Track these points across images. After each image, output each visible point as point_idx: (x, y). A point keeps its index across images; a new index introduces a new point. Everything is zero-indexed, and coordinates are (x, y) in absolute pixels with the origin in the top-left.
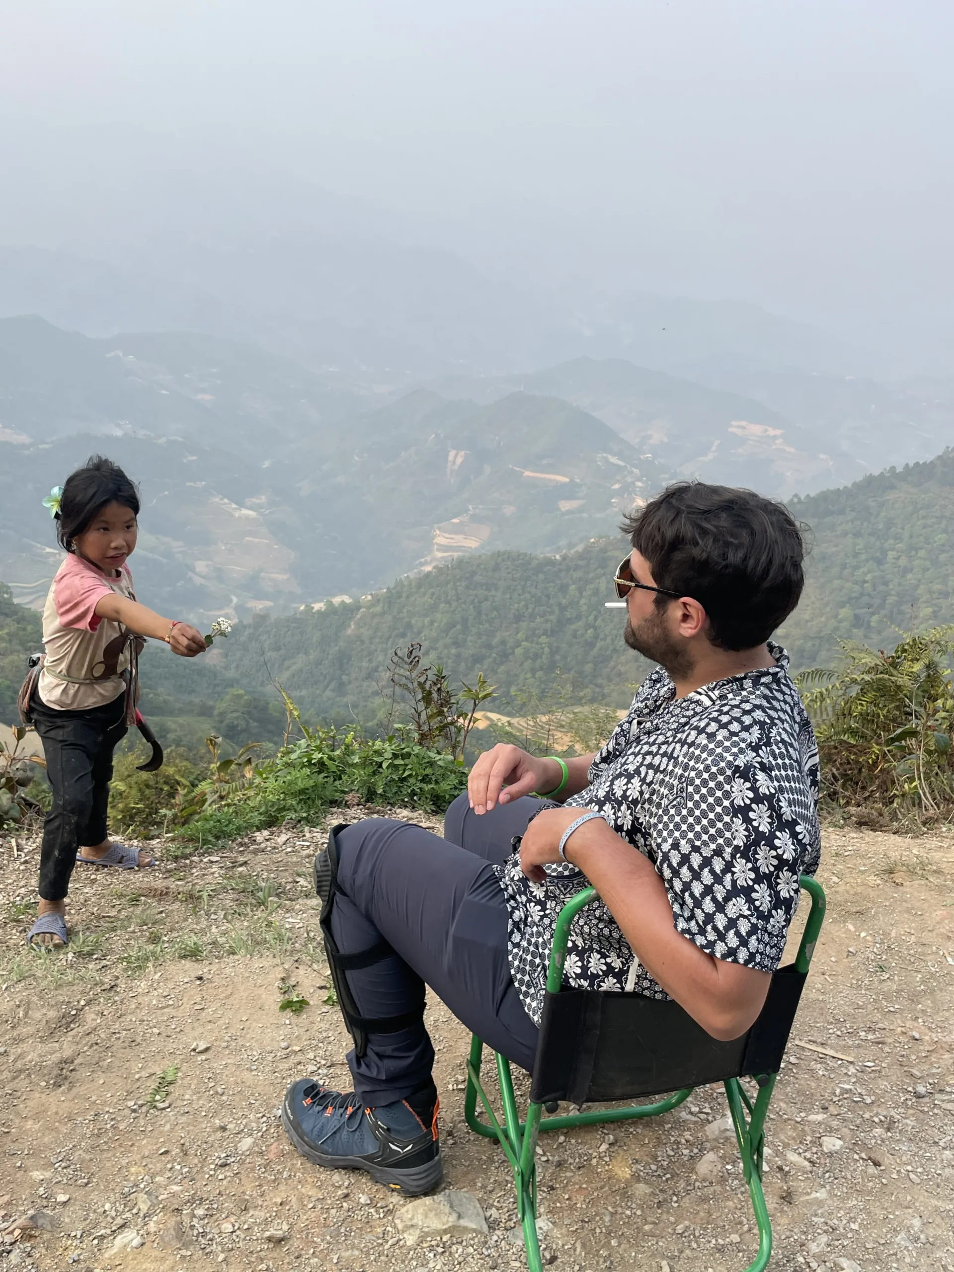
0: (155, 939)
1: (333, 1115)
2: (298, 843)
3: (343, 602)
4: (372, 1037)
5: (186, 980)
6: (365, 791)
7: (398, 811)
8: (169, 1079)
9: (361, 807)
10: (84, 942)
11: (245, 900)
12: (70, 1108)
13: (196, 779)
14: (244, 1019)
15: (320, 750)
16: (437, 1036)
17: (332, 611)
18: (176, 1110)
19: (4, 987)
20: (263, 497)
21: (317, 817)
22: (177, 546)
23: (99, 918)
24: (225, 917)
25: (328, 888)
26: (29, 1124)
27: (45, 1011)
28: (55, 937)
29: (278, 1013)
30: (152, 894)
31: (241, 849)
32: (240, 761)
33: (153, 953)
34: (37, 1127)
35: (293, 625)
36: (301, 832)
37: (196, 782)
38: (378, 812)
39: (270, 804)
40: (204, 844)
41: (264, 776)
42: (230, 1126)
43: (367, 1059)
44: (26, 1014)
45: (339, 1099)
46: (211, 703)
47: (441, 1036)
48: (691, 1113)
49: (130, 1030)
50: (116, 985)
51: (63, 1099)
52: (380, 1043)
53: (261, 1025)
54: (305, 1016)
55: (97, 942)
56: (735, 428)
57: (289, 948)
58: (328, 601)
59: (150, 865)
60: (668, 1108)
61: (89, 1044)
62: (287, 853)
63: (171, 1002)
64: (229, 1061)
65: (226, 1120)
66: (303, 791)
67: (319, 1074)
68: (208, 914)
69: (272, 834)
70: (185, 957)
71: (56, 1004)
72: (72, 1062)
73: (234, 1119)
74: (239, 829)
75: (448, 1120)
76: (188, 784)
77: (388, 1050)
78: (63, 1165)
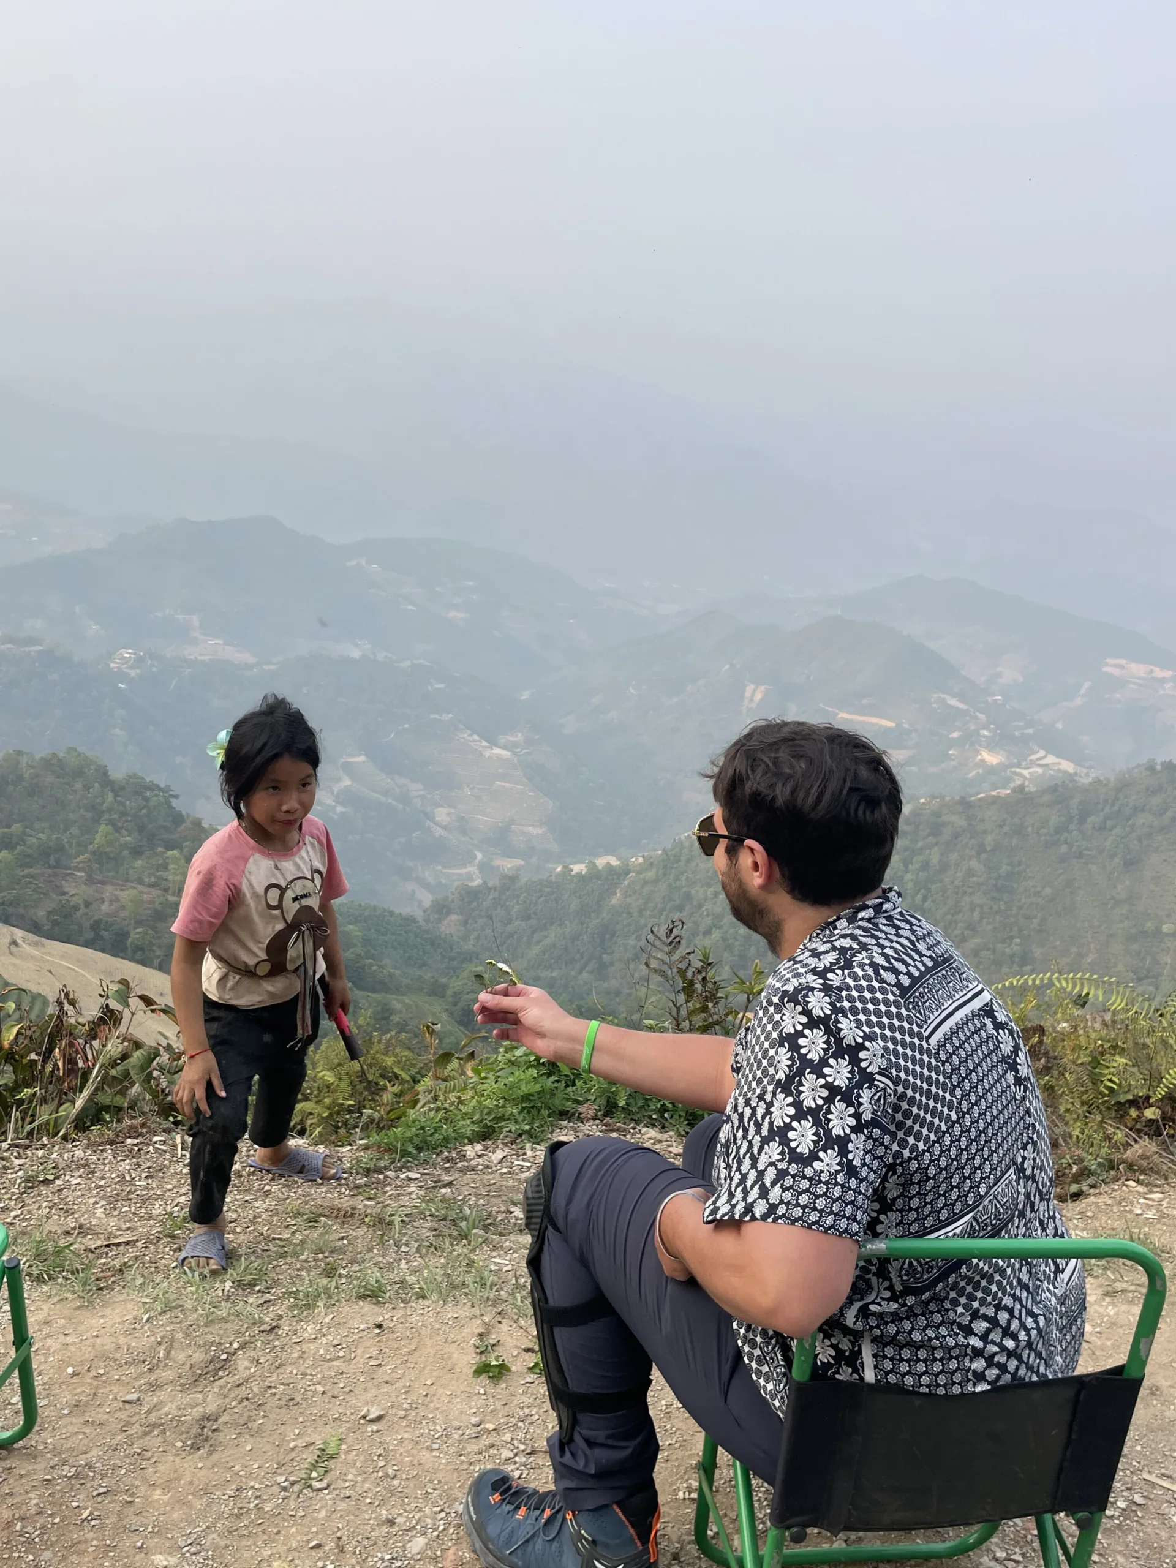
0: (330, 1272)
1: (526, 1518)
2: (516, 1163)
3: (608, 863)
4: (581, 1417)
5: (362, 1327)
6: (604, 1102)
7: (644, 1130)
8: (330, 1451)
9: (597, 1122)
10: (246, 1269)
11: (446, 1231)
12: (207, 1478)
13: (419, 1073)
14: (429, 1383)
16: (668, 1426)
17: (595, 874)
18: (335, 1493)
19: (145, 1317)
20: (520, 735)
21: (543, 1131)
22: (416, 789)
23: (268, 1239)
24: (418, 1250)
25: (539, 1220)
26: (157, 1494)
27: (190, 1352)
28: (212, 1261)
29: (471, 1379)
30: (334, 1215)
31: (447, 1165)
32: (463, 1055)
33: (326, 1290)
34: (166, 1498)
35: (547, 890)
36: (521, 1148)
37: (418, 1077)
38: (618, 1130)
39: (486, 1111)
40: (402, 1157)
41: (483, 1075)
42: (398, 1520)
43: (572, 1446)
44: (168, 1355)
45: (535, 1498)
46: (444, 980)
47: (674, 1427)
48: (996, 1559)
49: (288, 1385)
50: (277, 1327)
51: (200, 1465)
52: (592, 1425)
53: (449, 1393)
54: (504, 1386)
55: (261, 1270)
56: (1111, 667)
57: (492, 1295)
58: (590, 862)
59: (333, 1177)
60: (964, 1550)
61: (239, 1398)
62: (502, 1174)
63: (341, 1354)
64: (406, 1436)
65: (395, 1511)
66: (526, 1098)
67: (516, 1463)
68: (397, 1245)
69: (486, 1148)
70: (364, 1297)
71: (205, 1345)
72: (216, 1420)
73: (405, 1511)
74: (446, 1139)
75: (674, 1538)
76: (408, 1078)
77: (600, 1436)
78: (193, 1550)
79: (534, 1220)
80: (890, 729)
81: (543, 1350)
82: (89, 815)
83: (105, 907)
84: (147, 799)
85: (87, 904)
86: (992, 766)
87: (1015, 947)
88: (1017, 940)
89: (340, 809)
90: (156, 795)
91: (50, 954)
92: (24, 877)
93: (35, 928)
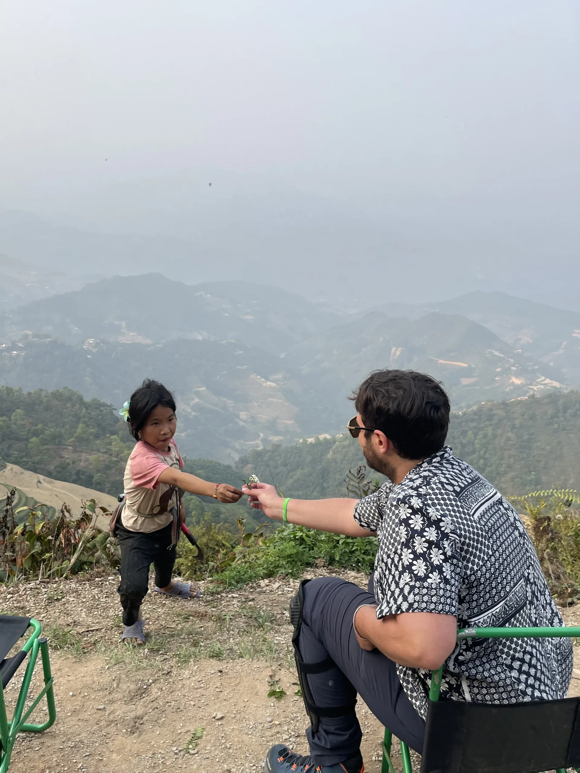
0: (195, 644)
1: (296, 770)
2: (286, 589)
3: (325, 437)
4: (322, 719)
5: (212, 672)
6: (328, 558)
7: (349, 572)
8: (198, 735)
9: (325, 568)
10: (154, 643)
11: (252, 624)
12: (138, 748)
13: (234, 543)
14: (246, 700)
15: (301, 531)
16: (366, 723)
17: (319, 443)
18: (202, 755)
19: (107, 667)
20: (280, 375)
21: (298, 573)
22: (230, 403)
23: (165, 628)
24: (238, 633)
25: (297, 620)
26: (114, 756)
27: (128, 684)
28: (138, 640)
29: (267, 698)
30: (197, 615)
31: (251, 590)
32: (257, 535)
33: (194, 653)
34: (118, 758)
35: (295, 451)
36: (288, 582)
37: (235, 545)
38: (336, 572)
39: (270, 563)
40: (229, 586)
41: (268, 545)
42: (233, 770)
43: (318, 734)
44: (118, 686)
45: (301, 760)
47: (369, 723)
49: (177, 701)
50: (171, 672)
51: (135, 741)
52: (328, 724)
53: (256, 705)
54: (283, 702)
55: (162, 643)
56: (577, 334)
57: (276, 656)
58: (316, 437)
59: (196, 596)
61: (153, 708)
62: (279, 595)
63: (202, 685)
64: (235, 727)
65: (231, 765)
66: (290, 556)
67: (290, 741)
68: (228, 630)
69: (270, 582)
70: (213, 657)
71: (136, 681)
72: (142, 719)
73: (236, 765)
74: (251, 577)
76: (229, 546)
77: (332, 729)
79: (295, 620)
80: (465, 368)
81: (302, 684)
82: (74, 419)
83: (82, 464)
84: (101, 411)
85: (74, 463)
86: (518, 385)
87: (532, 477)
88: (533, 473)
89: (194, 413)
90: (106, 409)
91: (56, 487)
92: (44, 450)
93: (49, 475)
